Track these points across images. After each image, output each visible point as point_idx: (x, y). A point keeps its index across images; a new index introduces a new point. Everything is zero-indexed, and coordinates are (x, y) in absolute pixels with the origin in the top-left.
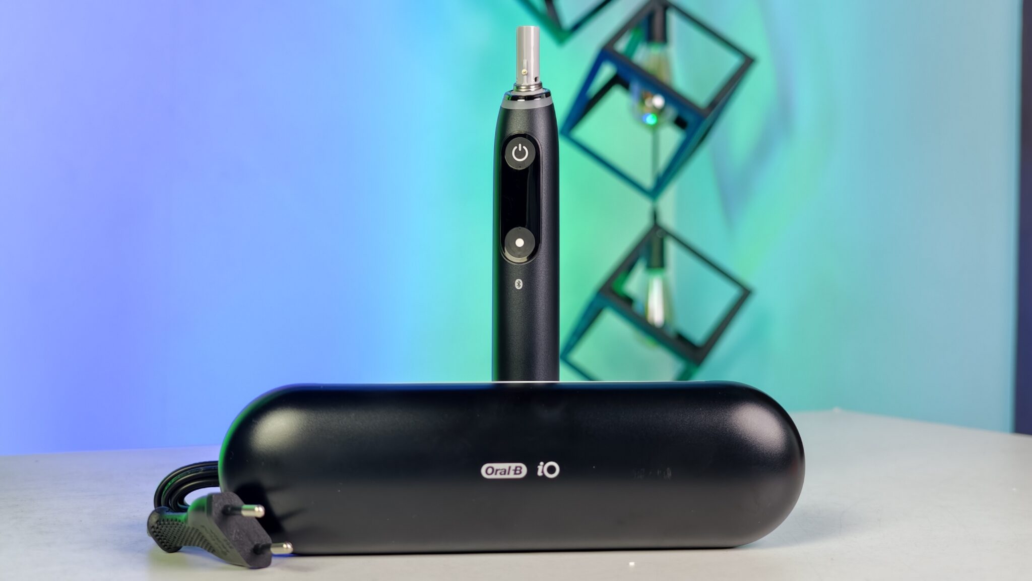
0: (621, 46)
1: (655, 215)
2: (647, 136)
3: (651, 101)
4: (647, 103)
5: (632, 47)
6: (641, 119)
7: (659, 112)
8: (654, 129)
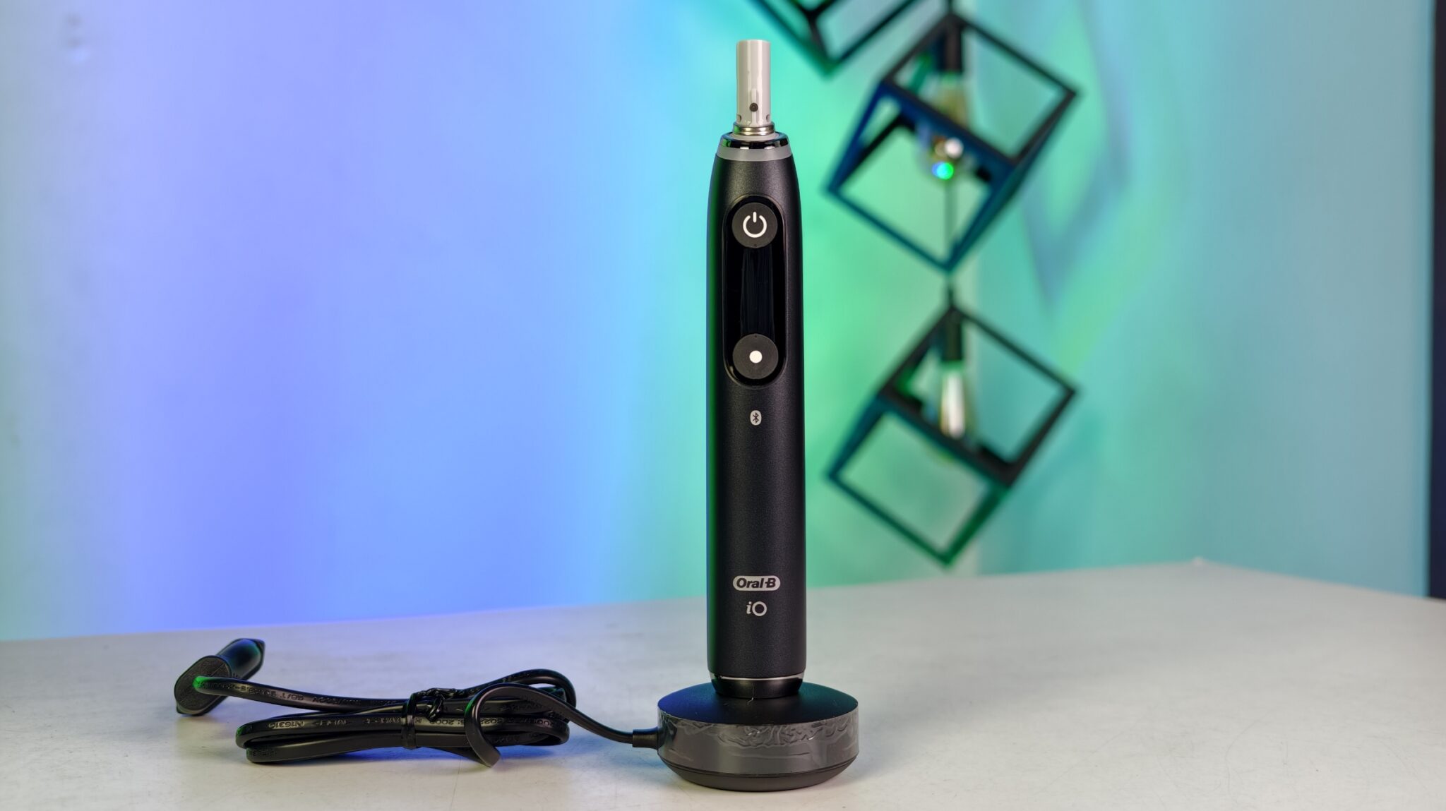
0: (906, 78)
1: (950, 294)
2: (939, 194)
3: (943, 149)
4: (938, 151)
5: (919, 79)
6: (930, 170)
7: (955, 161)
8: (949, 184)
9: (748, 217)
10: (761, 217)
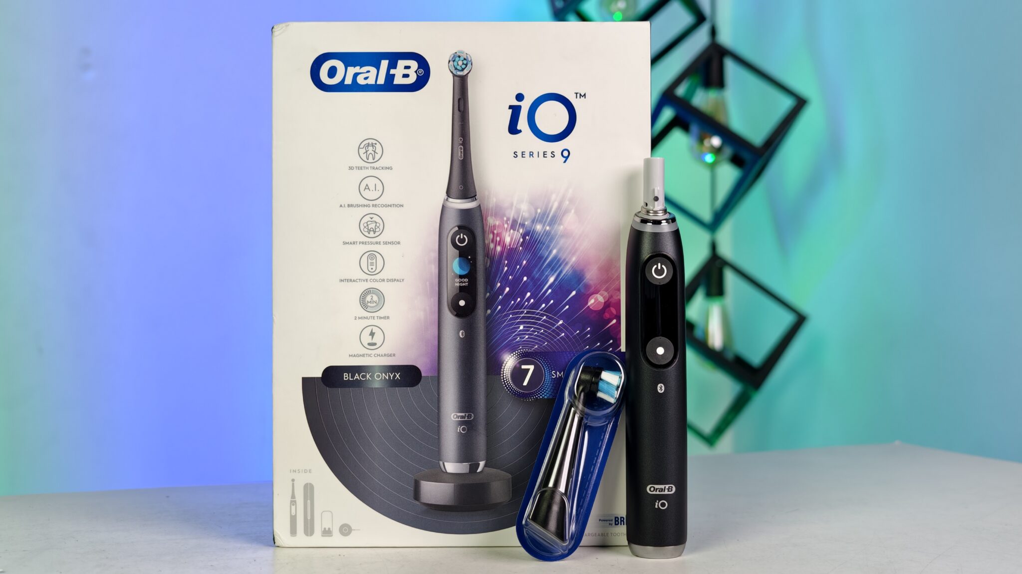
9: (656, 266)
10: (663, 266)
